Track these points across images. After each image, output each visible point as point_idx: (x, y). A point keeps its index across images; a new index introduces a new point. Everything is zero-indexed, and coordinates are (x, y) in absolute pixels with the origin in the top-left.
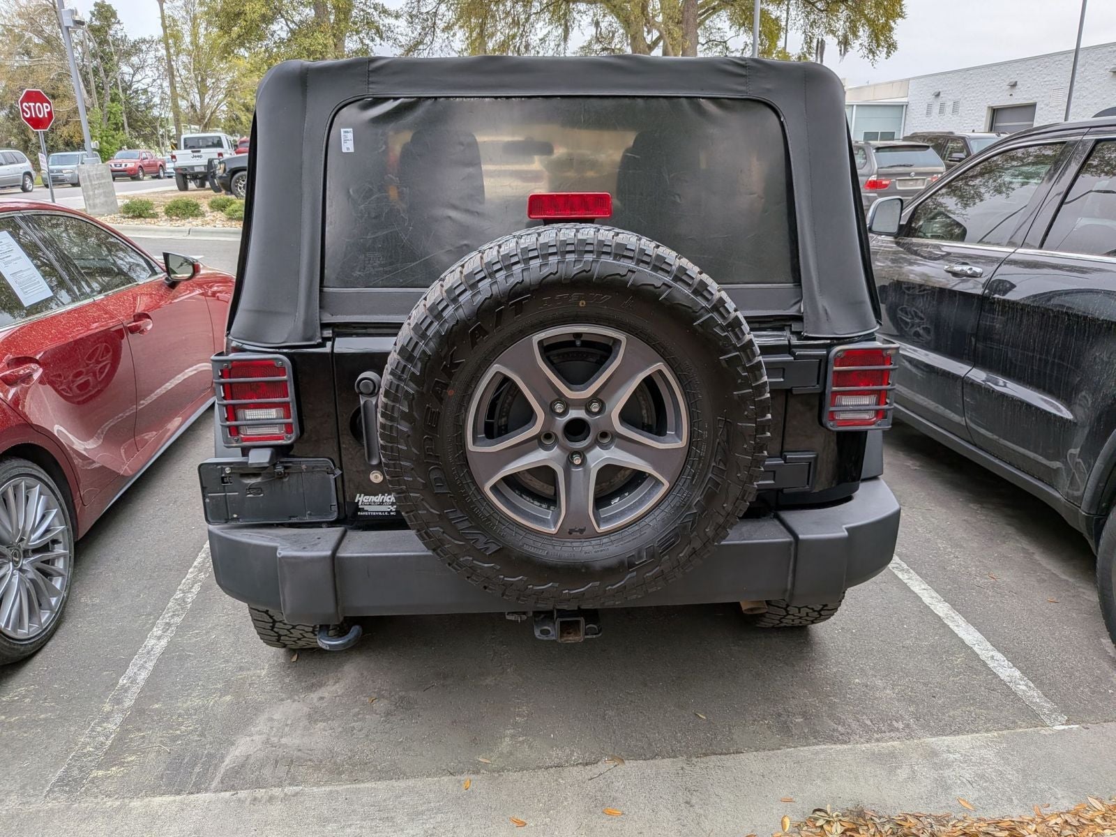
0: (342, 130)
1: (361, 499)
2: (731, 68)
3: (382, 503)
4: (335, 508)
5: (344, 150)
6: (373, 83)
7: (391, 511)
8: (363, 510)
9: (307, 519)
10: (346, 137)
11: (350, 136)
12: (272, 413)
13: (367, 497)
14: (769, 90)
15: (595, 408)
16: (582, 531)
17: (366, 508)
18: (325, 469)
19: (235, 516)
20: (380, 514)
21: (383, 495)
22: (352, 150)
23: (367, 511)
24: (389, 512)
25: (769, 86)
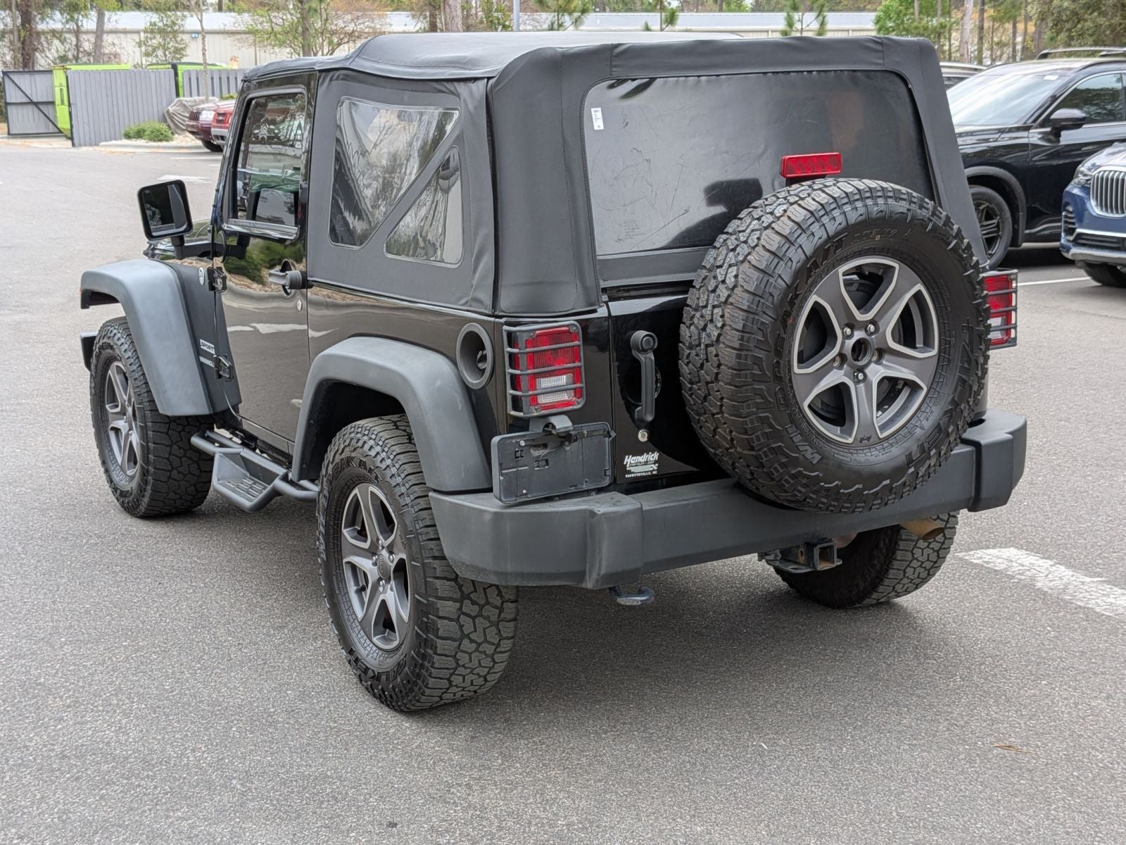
0: (592, 110)
1: (629, 460)
2: (872, 45)
3: (646, 463)
4: (609, 473)
5: (596, 128)
6: (615, 66)
7: (654, 470)
8: (630, 472)
9: (585, 487)
10: (596, 116)
11: (599, 114)
12: (563, 380)
13: (634, 458)
14: (898, 63)
15: (872, 328)
16: (869, 439)
17: (633, 469)
18: (602, 432)
19: (524, 491)
20: (644, 474)
21: (648, 454)
22: (602, 128)
23: (633, 473)
24: (651, 471)
25: (898, 59)
